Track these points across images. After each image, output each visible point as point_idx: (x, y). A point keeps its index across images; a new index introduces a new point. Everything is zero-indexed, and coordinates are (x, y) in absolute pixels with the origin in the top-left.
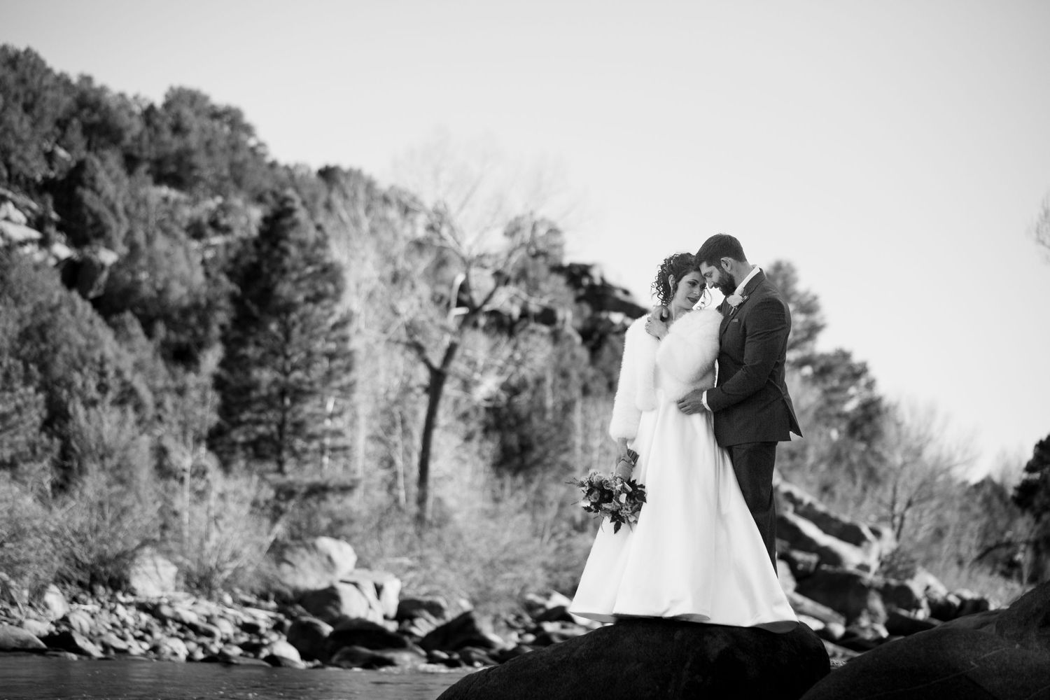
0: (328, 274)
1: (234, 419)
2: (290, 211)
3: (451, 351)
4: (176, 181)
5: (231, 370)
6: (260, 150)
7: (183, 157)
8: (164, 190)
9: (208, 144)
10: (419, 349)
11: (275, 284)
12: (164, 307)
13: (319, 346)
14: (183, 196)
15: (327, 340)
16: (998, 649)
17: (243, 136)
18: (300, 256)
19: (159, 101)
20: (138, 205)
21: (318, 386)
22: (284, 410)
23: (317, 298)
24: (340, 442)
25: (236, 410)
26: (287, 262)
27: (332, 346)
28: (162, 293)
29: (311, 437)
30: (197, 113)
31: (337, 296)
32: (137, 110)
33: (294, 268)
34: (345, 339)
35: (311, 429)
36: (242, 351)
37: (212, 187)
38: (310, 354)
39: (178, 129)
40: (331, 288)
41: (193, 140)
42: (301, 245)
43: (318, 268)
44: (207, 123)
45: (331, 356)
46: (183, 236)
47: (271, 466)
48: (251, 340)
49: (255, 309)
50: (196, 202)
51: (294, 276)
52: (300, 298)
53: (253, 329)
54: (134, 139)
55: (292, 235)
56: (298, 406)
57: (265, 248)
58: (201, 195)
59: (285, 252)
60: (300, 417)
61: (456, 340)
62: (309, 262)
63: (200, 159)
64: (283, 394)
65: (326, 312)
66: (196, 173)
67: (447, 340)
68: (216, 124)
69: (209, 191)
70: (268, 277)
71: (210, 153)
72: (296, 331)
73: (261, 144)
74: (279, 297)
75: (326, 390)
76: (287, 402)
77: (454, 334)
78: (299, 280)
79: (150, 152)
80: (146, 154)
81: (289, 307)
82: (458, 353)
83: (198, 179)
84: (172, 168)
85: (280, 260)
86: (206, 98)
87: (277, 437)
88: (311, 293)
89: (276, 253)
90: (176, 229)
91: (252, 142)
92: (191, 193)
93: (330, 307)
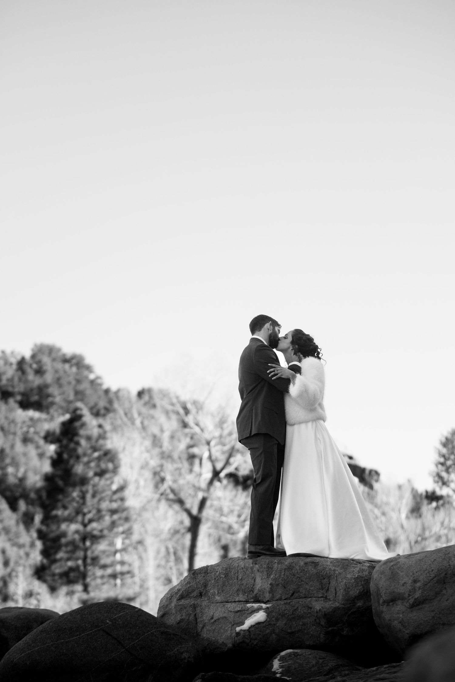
0: (109, 456)
1: (52, 558)
2: (80, 417)
3: (203, 503)
4: (38, 406)
5: (47, 525)
6: (99, 381)
7: (42, 389)
8: (32, 413)
9: (59, 379)
10: (181, 502)
11: (73, 466)
12: (24, 489)
13: (105, 505)
14: (43, 416)
15: (111, 501)
16: (124, 612)
17: (86, 373)
18: (88, 446)
19: (28, 354)
20: (9, 424)
21: (106, 532)
22: (86, 550)
23: (101, 473)
24: (125, 568)
25: (52, 551)
26: (80, 451)
27: (115, 505)
28: (22, 480)
29: (104, 567)
30: (54, 360)
31: (115, 470)
32: (14, 361)
33: (85, 455)
34: (122, 499)
35: (104, 560)
36: (54, 513)
37: (62, 408)
38: (99, 511)
39: (39, 372)
40: (110, 466)
41: (49, 378)
42: (89, 438)
43: (101, 453)
44: (59, 366)
45: (113, 512)
46: (42, 442)
47: (79, 588)
48: (59, 504)
49: (60, 483)
50: (52, 419)
51: (85, 459)
52: (91, 474)
53: (60, 497)
54: (8, 380)
55: (82, 432)
56: (94, 547)
57: (65, 442)
58: (56, 414)
59: (78, 443)
60: (96, 553)
61: (206, 495)
62: (95, 449)
63: (53, 390)
64: (84, 539)
65: (108, 482)
66: (50, 399)
67: (200, 495)
68: (67, 366)
69: (60, 411)
70: (68, 462)
71: (60, 386)
72: (89, 496)
73: (98, 378)
74: (76, 474)
75: (112, 535)
76: (88, 543)
77: (203, 491)
78: (89, 462)
79: (20, 388)
80: (17, 390)
81: (84, 481)
82: (208, 503)
83: (52, 403)
84: (35, 398)
85: (75, 450)
86: (59, 350)
87: (82, 568)
88: (98, 470)
89: (72, 445)
90: (36, 438)
91: (92, 377)
92: (48, 413)
93: (111, 478)
